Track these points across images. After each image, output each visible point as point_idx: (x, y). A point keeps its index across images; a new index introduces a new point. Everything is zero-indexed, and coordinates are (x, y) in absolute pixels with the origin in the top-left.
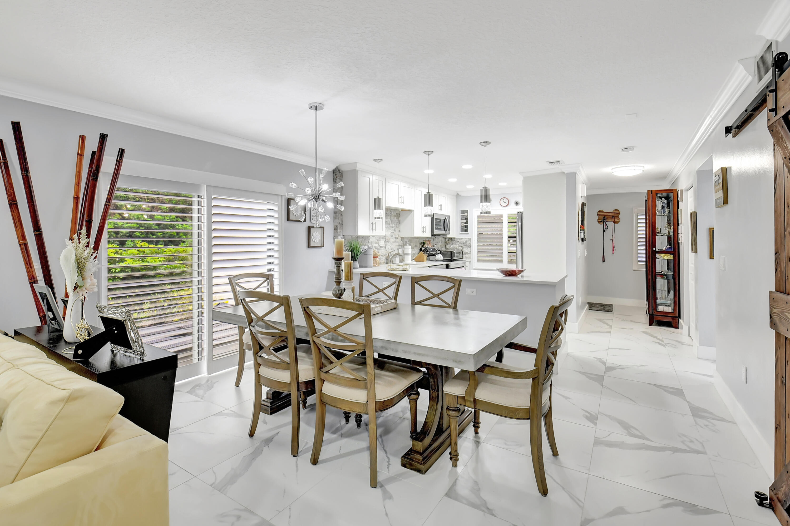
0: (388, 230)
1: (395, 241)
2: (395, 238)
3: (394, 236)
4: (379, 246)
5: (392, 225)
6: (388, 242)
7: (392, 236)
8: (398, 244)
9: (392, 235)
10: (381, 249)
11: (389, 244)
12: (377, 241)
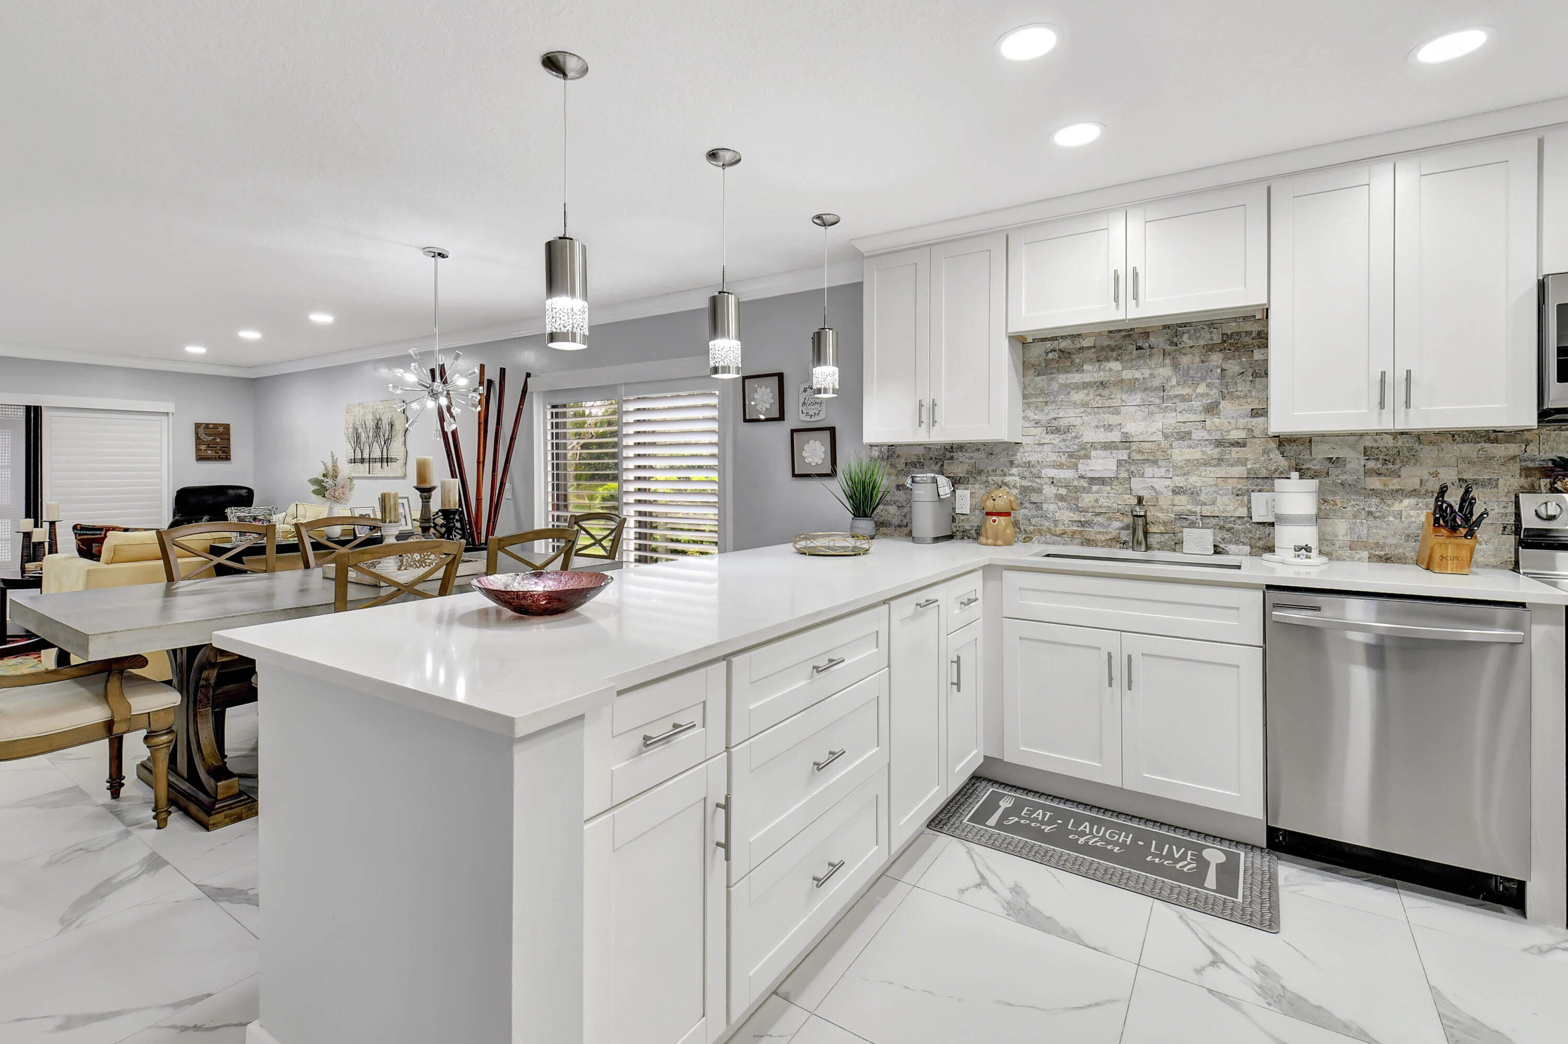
0: (1151, 414)
1: (1220, 460)
2: (1219, 443)
3: (1198, 435)
4: (1081, 477)
5: (1186, 391)
6: (1155, 462)
7: (1184, 436)
8: (1240, 471)
9: (1189, 433)
10: (1095, 488)
11: (1149, 470)
12: (1064, 459)
